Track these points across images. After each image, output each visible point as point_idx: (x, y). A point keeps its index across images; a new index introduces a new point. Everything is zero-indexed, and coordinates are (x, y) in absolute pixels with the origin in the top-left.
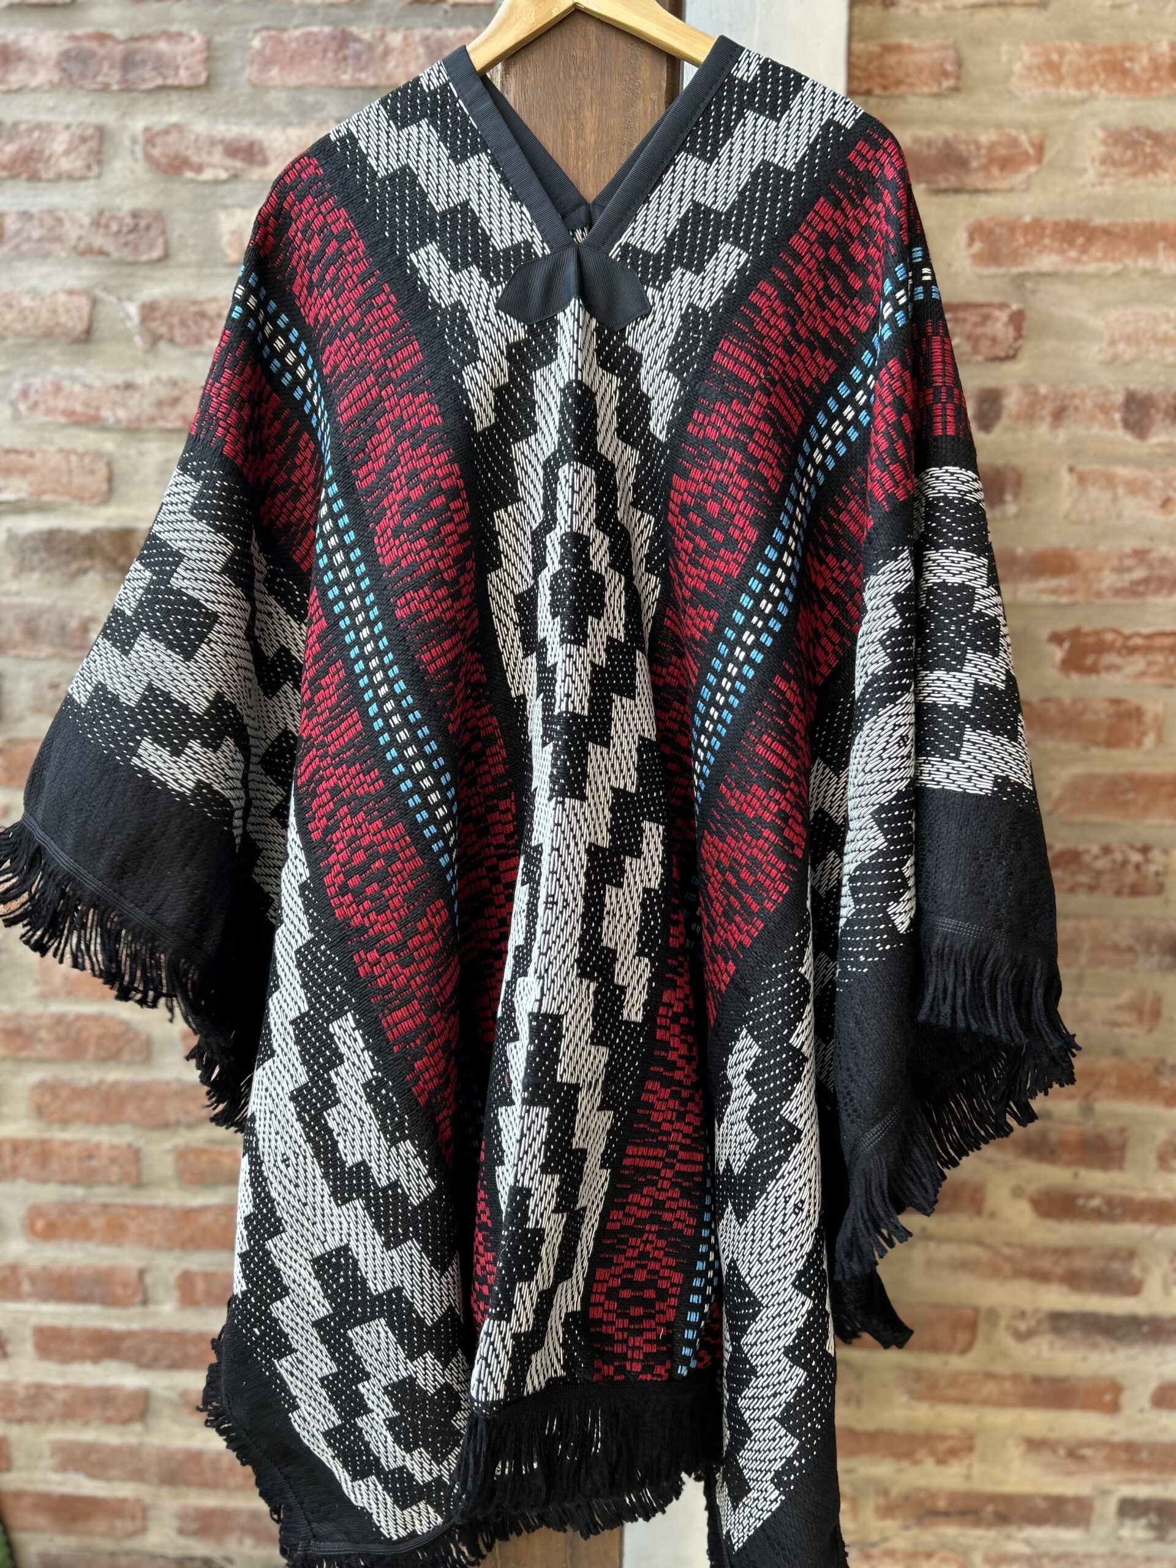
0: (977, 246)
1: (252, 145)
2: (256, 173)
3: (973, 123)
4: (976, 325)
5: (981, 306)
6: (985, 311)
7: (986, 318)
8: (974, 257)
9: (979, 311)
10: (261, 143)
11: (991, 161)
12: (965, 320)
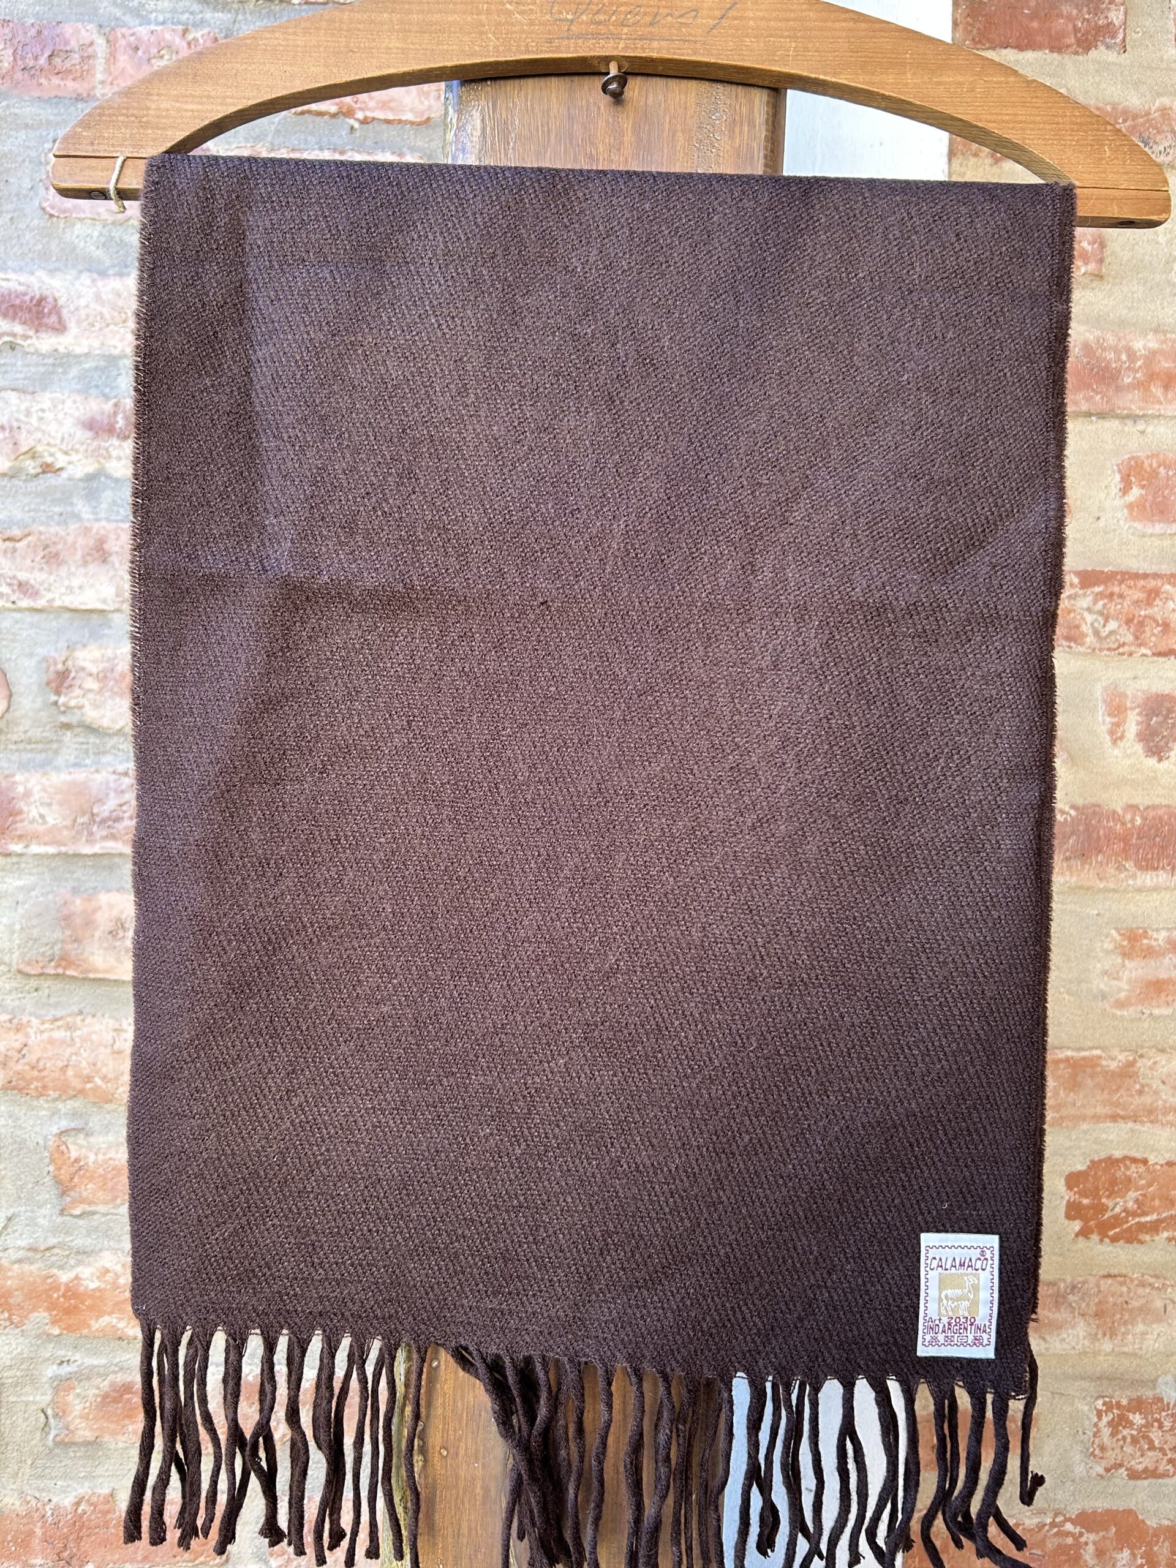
0: (1135, 493)
1: (42, 300)
2: (45, 342)
3: (1122, 323)
4: (1137, 603)
5: (1145, 576)
6: (1152, 583)
7: (1153, 595)
8: (1130, 507)
9: (1142, 583)
10: (56, 300)
11: (1152, 377)
12: (1121, 596)
